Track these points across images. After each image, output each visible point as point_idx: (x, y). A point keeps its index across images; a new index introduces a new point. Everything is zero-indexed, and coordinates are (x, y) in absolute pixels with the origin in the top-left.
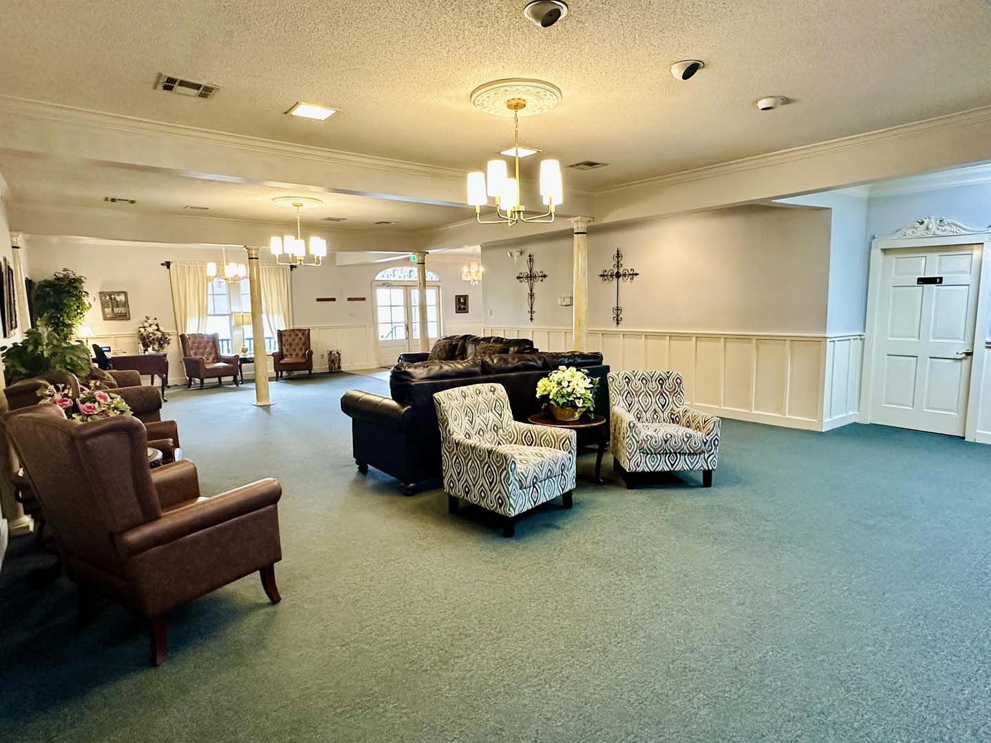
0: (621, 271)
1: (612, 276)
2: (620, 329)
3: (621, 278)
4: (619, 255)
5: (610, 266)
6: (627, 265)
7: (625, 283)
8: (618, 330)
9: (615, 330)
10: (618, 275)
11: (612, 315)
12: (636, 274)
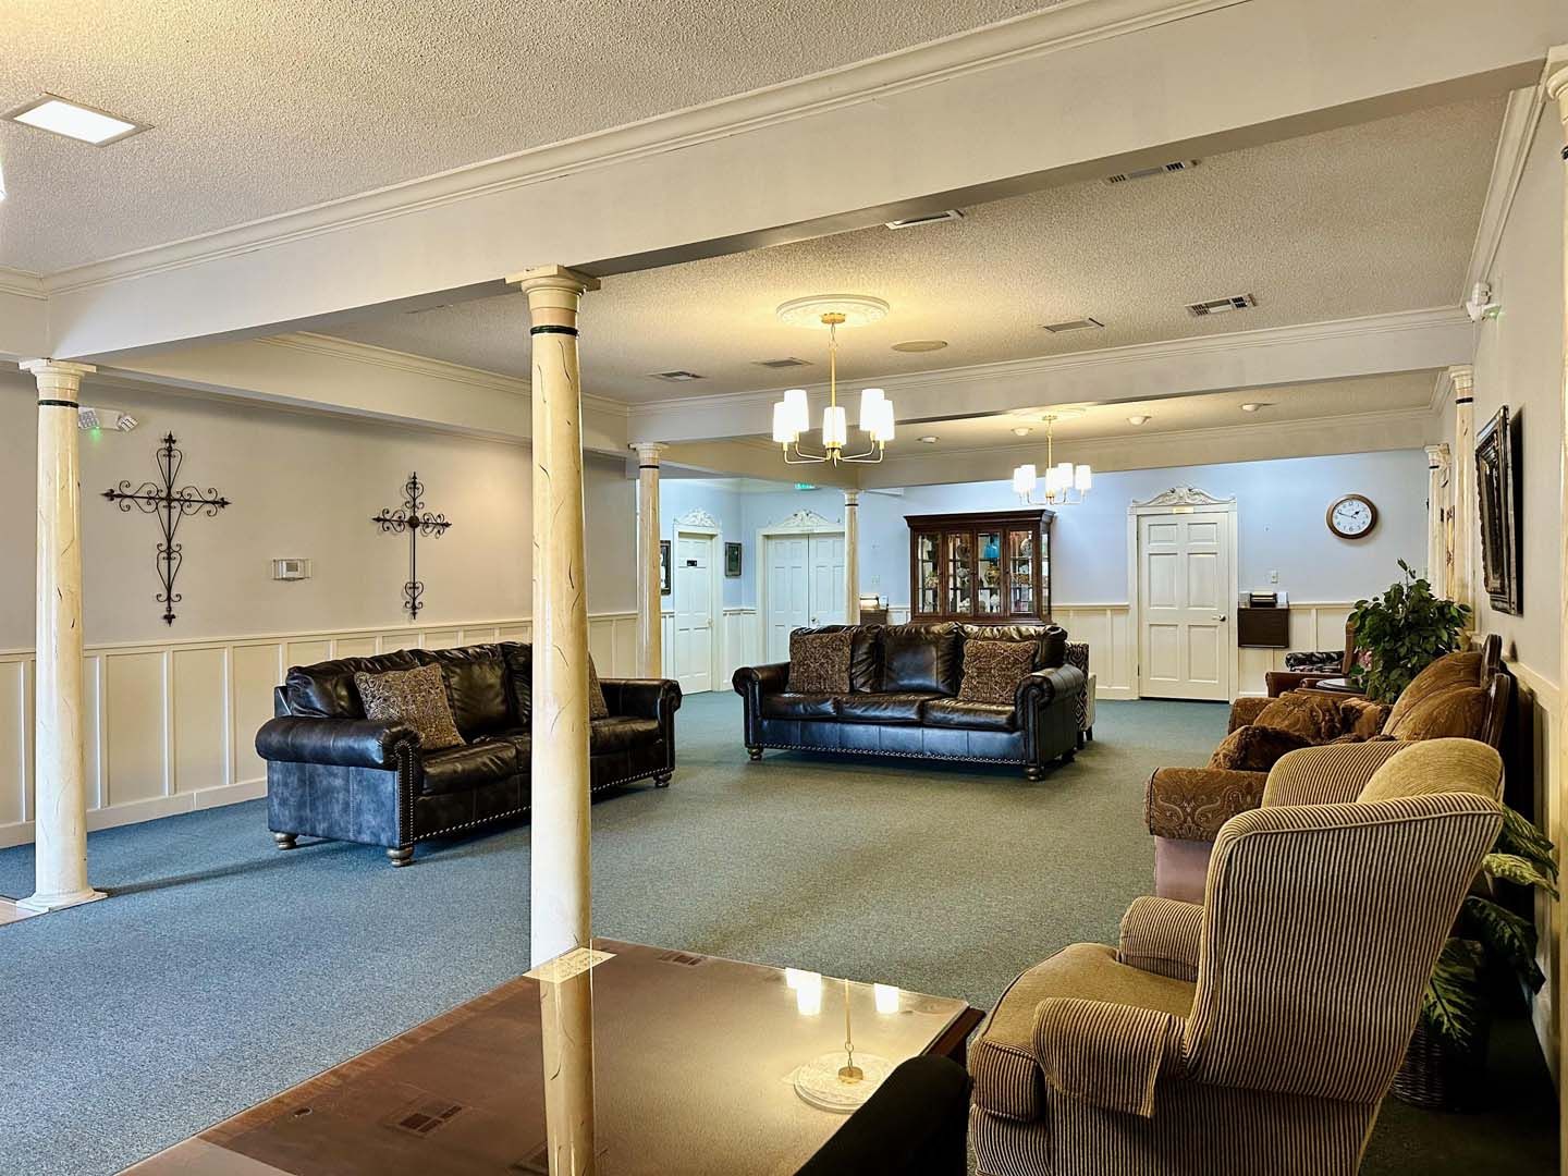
0: (419, 514)
1: (400, 522)
2: (416, 624)
3: (418, 530)
4: (414, 484)
5: (397, 503)
6: (430, 507)
7: (426, 540)
8: (413, 626)
9: (408, 626)
10: (413, 523)
11: (400, 599)
12: (447, 525)
